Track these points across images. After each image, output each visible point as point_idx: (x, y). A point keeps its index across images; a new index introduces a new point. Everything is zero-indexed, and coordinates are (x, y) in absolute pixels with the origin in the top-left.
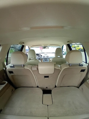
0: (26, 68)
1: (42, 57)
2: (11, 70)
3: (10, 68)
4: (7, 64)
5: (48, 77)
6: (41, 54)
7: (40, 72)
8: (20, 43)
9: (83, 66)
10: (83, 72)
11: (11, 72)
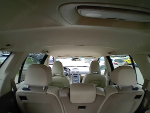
0: (49, 92)
1: (71, 71)
2: (23, 95)
3: (23, 91)
4: (19, 82)
5: (84, 107)
6: (69, 68)
7: (73, 100)
8: (42, 52)
9: (139, 90)
10: (138, 99)
11: (23, 98)
